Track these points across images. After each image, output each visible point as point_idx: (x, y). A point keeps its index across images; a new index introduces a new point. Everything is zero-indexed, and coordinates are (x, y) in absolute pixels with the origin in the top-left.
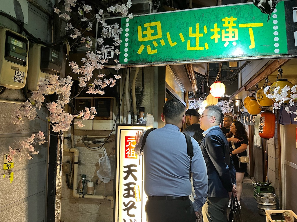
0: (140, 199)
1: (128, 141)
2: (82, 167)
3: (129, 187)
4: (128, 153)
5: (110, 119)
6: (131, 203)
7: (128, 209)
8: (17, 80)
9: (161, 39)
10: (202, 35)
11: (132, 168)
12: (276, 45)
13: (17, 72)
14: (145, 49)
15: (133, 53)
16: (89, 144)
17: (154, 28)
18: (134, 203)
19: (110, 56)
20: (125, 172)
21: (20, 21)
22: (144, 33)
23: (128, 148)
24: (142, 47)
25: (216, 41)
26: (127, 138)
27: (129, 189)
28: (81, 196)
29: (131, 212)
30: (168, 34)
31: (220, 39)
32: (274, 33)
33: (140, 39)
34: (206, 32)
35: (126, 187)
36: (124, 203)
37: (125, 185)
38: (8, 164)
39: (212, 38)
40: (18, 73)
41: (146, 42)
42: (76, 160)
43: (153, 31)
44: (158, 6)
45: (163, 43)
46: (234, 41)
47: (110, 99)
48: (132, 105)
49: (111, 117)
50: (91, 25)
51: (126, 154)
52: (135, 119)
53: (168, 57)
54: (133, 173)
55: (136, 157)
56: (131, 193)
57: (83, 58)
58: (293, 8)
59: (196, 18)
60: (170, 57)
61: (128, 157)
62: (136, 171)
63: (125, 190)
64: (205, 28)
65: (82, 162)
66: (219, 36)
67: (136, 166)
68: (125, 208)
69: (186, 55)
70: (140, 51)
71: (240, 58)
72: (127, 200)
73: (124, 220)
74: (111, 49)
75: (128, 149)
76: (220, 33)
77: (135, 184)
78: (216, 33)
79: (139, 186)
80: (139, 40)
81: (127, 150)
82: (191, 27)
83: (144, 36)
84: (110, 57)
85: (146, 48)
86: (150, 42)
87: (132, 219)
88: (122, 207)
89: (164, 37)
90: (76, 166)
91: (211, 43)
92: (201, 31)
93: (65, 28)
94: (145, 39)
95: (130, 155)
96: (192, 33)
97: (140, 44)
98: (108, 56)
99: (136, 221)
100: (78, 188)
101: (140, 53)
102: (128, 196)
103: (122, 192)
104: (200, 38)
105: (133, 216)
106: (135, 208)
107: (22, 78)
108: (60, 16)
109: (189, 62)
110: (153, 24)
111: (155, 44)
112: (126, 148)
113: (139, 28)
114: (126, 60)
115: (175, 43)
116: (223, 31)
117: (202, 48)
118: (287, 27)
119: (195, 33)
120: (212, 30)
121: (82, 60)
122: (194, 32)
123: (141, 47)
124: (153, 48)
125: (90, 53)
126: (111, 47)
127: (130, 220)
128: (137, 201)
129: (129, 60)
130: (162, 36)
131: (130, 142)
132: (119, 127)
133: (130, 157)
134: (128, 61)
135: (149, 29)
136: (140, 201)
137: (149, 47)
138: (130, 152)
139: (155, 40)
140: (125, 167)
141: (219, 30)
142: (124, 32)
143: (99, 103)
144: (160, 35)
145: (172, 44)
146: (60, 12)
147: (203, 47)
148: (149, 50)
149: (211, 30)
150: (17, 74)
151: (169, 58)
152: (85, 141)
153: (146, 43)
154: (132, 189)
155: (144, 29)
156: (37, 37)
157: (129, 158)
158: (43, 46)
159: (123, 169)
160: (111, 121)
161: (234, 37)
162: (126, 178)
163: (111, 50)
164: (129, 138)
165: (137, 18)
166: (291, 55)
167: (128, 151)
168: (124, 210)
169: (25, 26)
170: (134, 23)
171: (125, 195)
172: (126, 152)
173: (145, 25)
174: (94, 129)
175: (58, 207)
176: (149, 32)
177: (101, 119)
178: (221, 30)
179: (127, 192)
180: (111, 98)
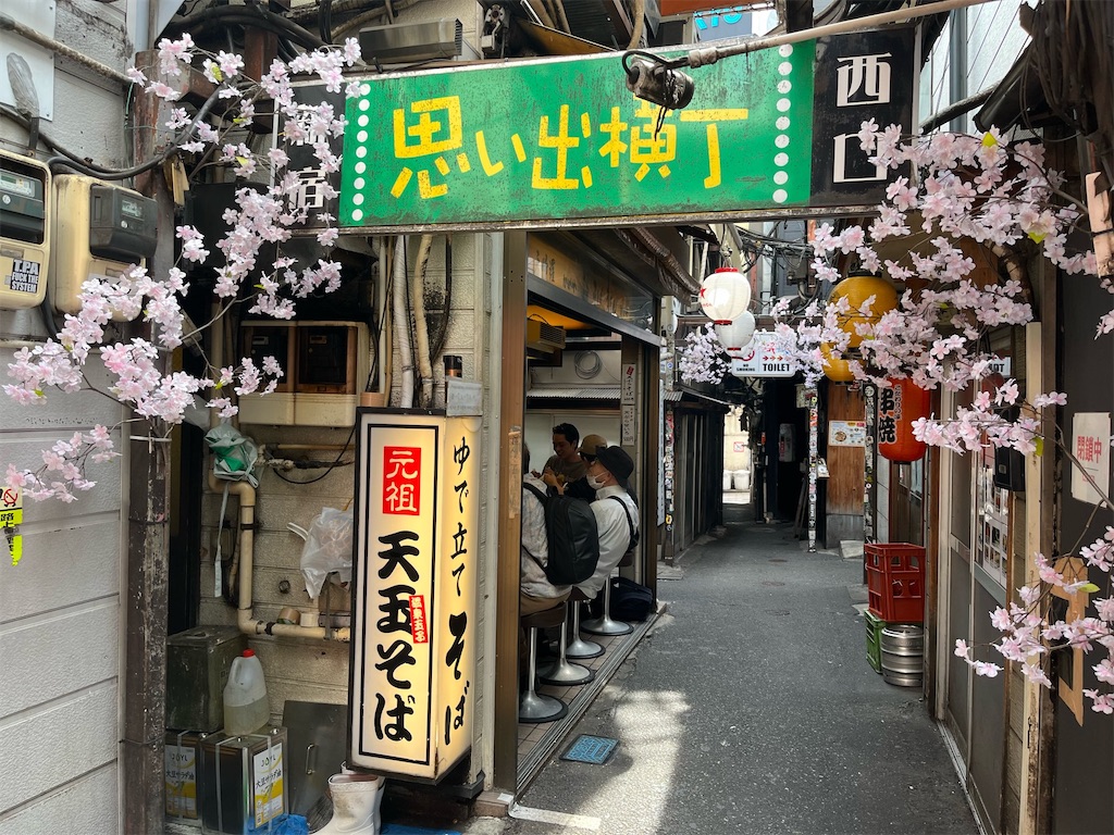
0: (426, 635)
1: (392, 461)
2: (264, 539)
3: (393, 599)
4: (393, 497)
5: (345, 393)
6: (401, 647)
7: (390, 666)
8: (18, 284)
9: (458, 152)
10: (575, 142)
11: (403, 543)
12: (781, 178)
13: (18, 263)
14: (414, 183)
15: (378, 195)
16: (286, 469)
17: (440, 116)
18: (408, 648)
19: (312, 201)
20: (382, 555)
21: (27, 115)
22: (413, 131)
23: (393, 484)
24: (406, 175)
25: (614, 163)
26: (388, 452)
27: (393, 607)
28: (263, 627)
29: (401, 673)
30: (480, 136)
31: (624, 157)
32: (776, 141)
33: (401, 150)
34: (587, 133)
35: (387, 600)
36: (380, 648)
37: (383, 593)
38: (7, 513)
39: (603, 152)
40: (21, 265)
41: (417, 159)
42: (247, 518)
43: (437, 126)
44: (498, 24)
45: (464, 165)
46: (662, 164)
47: (346, 328)
48: (414, 348)
49: (349, 386)
50: (247, 108)
51: (388, 499)
52: (425, 392)
53: (478, 208)
54: (408, 557)
55: (415, 510)
56: (402, 618)
57: (228, 210)
58: (840, 60)
59: (561, 88)
60: (483, 210)
61: (392, 509)
62: (415, 552)
63: (383, 608)
64: (585, 119)
65: (266, 526)
66: (623, 148)
67: (414, 537)
68: (382, 661)
69: (529, 203)
70: (398, 189)
71: (677, 216)
72: (388, 640)
73: (378, 695)
74: (315, 179)
75: (393, 486)
76: (625, 137)
77: (411, 591)
78: (615, 136)
79: (422, 597)
80: (398, 155)
81: (388, 489)
82: (547, 117)
83: (413, 141)
84: (313, 203)
85: (415, 177)
86: (427, 162)
87: (404, 694)
88: (374, 658)
89: (469, 146)
90: (247, 536)
91: (601, 166)
92: (574, 130)
93: (167, 124)
94: (415, 152)
95: (397, 504)
96: (549, 135)
97: (397, 165)
98: (307, 200)
99: (413, 699)
100: (254, 605)
101: (398, 195)
102: (390, 626)
103: (376, 615)
104: (571, 151)
105: (406, 685)
106: (412, 661)
107: (33, 279)
108: (148, 90)
109: (536, 226)
110: (438, 103)
111: (443, 167)
112: (387, 483)
113: (399, 116)
114: (358, 215)
115: (499, 167)
116: (635, 130)
117: (573, 184)
118: (816, 122)
119: (557, 135)
120: (603, 128)
121: (224, 217)
122: (554, 131)
123: (401, 175)
124: (436, 179)
125: (247, 194)
126: (315, 175)
127: (398, 697)
128: (416, 642)
129: (367, 215)
130: (464, 142)
131: (398, 465)
132: (367, 419)
133: (397, 509)
134: (365, 219)
135: (425, 118)
136: (426, 641)
137: (423, 175)
138: (398, 495)
139: (442, 154)
140: (383, 540)
141: (625, 126)
142: (353, 128)
143: (312, 342)
144: (455, 141)
145: (491, 169)
146: (146, 79)
147: (577, 181)
148: (425, 186)
149: (602, 126)
150: (17, 269)
151: (480, 211)
152: (274, 461)
153: (416, 164)
154: (405, 605)
155: (413, 119)
156: (81, 156)
157: (395, 512)
158: (98, 181)
159: (377, 547)
160: (349, 397)
161: (663, 150)
162: (384, 573)
163: (317, 182)
164: (395, 453)
165: (392, 82)
166: (818, 209)
167: (393, 490)
168: (380, 667)
169: (43, 128)
170: (383, 103)
171: (383, 624)
172: (386, 494)
173: (416, 107)
174: (299, 422)
175: (159, 639)
176: (427, 128)
177: (319, 392)
178: (629, 129)
179: (388, 614)
180: (351, 324)
